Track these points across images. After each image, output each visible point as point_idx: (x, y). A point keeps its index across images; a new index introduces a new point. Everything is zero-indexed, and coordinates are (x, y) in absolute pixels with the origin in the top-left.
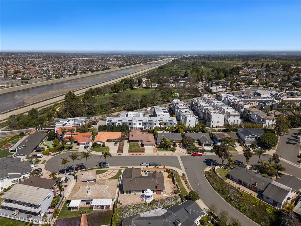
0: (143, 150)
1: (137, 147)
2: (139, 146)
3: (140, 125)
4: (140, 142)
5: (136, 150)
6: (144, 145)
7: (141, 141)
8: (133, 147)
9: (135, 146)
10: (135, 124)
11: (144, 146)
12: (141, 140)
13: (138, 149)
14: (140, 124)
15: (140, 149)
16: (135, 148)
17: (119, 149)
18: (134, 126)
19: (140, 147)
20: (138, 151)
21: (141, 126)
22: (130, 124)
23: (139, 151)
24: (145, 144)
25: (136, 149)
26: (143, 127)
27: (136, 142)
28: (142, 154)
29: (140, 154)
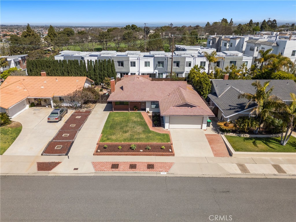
0: (163, 143)
1: (139, 129)
2: (145, 125)
3: (148, 67)
4: (148, 109)
5: (133, 144)
6: (166, 119)
7: (153, 106)
8: (122, 128)
9: (130, 125)
10: (133, 64)
11: (167, 125)
12: (153, 103)
13: (143, 136)
14: (147, 64)
15: (148, 138)
16: (127, 135)
17: (59, 135)
18: (132, 70)
19: (151, 128)
20: (139, 147)
21: (150, 70)
22: (121, 64)
23: (148, 150)
24: (170, 116)
25: (131, 139)
26: (157, 71)
27: (136, 109)
28: (161, 167)
29: (151, 164)
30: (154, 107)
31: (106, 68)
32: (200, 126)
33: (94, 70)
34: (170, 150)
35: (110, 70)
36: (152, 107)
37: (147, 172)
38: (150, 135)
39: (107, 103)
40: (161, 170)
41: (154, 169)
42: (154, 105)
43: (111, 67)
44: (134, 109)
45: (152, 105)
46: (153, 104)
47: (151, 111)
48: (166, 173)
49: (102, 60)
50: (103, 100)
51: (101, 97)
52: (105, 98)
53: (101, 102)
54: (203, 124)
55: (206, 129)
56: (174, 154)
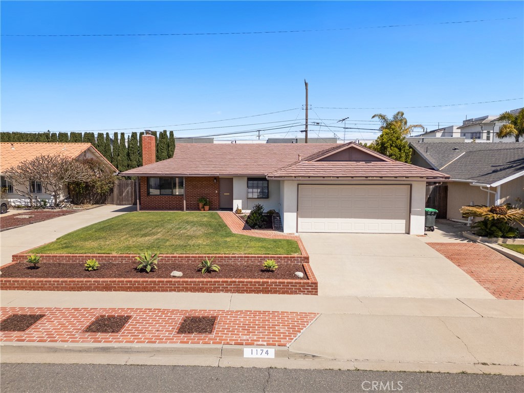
1: (196, 231)
2: (218, 226)
9: (171, 225)
13: (201, 241)
16: (145, 240)
19: (238, 231)
23: (205, 273)
24: (300, 186)
27: (205, 205)
28: (248, 329)
29: (204, 318)
30: (255, 196)
32: (400, 224)
33: (128, 155)
34: (301, 274)
36: (250, 196)
37: (168, 345)
38: (228, 239)
39: (134, 204)
40: (245, 337)
41: (213, 335)
42: (255, 190)
43: (165, 146)
44: (201, 205)
45: (250, 190)
46: (253, 187)
47: (247, 209)
48: (272, 351)
50: (124, 194)
51: (119, 185)
52: (129, 188)
53: (118, 202)
54: (412, 216)
55: (425, 234)
56: (317, 286)
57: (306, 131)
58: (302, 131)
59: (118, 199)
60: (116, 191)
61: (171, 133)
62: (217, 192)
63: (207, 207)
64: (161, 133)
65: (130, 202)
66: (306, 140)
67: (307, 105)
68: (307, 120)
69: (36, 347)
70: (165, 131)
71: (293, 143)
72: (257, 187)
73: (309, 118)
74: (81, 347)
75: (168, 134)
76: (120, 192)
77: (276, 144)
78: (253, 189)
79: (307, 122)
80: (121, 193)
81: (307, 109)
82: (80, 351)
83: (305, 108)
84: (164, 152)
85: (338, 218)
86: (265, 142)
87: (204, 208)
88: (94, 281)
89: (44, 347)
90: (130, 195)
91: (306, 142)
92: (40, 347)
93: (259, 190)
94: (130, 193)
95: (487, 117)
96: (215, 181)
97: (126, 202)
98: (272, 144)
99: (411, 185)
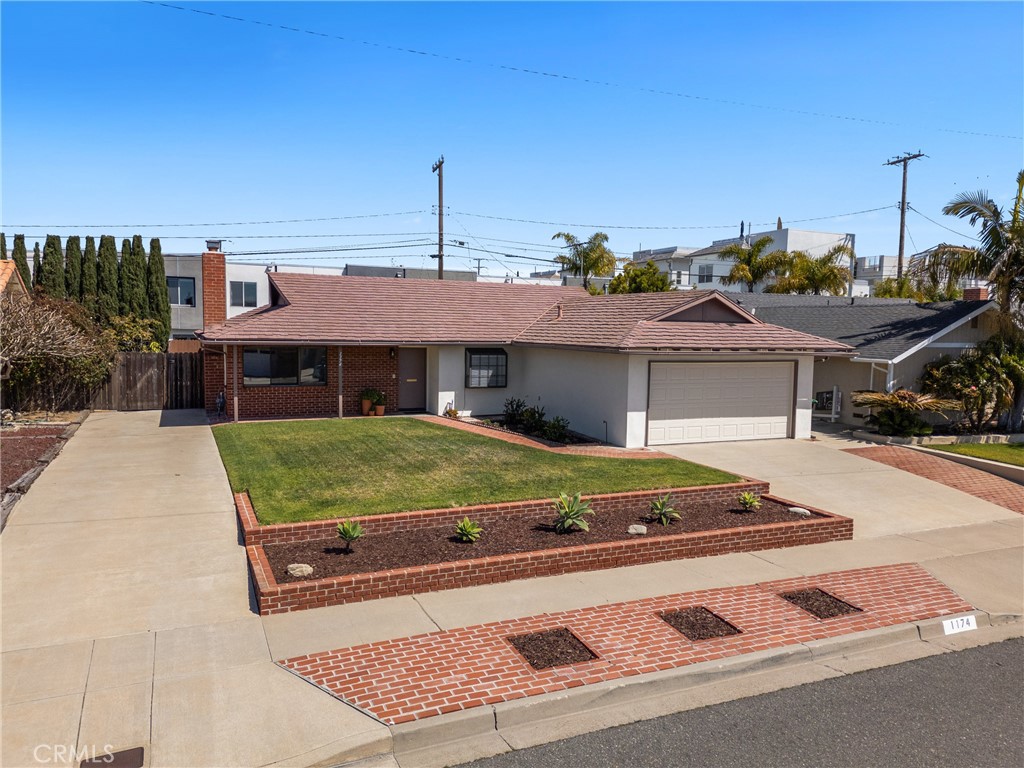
4: (446, 399)
8: (370, 459)
16: (444, 476)
30: (484, 383)
31: (115, 277)
32: (781, 424)
35: (141, 290)
39: (165, 408)
42: (484, 373)
43: (142, 274)
44: (367, 404)
45: (474, 372)
46: (480, 367)
47: (464, 410)
49: (90, 240)
50: (139, 386)
51: (127, 365)
52: (153, 371)
53: (124, 404)
54: (798, 411)
55: (813, 438)
56: (852, 525)
57: (440, 257)
58: (433, 256)
59: (123, 394)
60: (118, 378)
61: (155, 244)
62: (394, 376)
63: (381, 409)
64: (126, 242)
65: (156, 403)
66: (441, 273)
67: (441, 206)
68: (441, 235)
69: (677, 678)
70: (138, 239)
71: (397, 276)
72: (488, 367)
73: (444, 232)
74: (743, 663)
75: (147, 248)
76: (129, 380)
77: (362, 279)
78: (480, 369)
79: (441, 240)
80: (129, 384)
81: (441, 214)
82: (744, 671)
83: (437, 212)
84: (138, 286)
85: (702, 417)
86: (339, 273)
87: (375, 409)
88: (532, 559)
89: (689, 675)
90: (155, 387)
91: (441, 277)
92: (683, 677)
93: (491, 372)
94: (154, 381)
95: (675, 249)
96: (390, 353)
97: (145, 404)
98: (357, 278)
99: (796, 363)
